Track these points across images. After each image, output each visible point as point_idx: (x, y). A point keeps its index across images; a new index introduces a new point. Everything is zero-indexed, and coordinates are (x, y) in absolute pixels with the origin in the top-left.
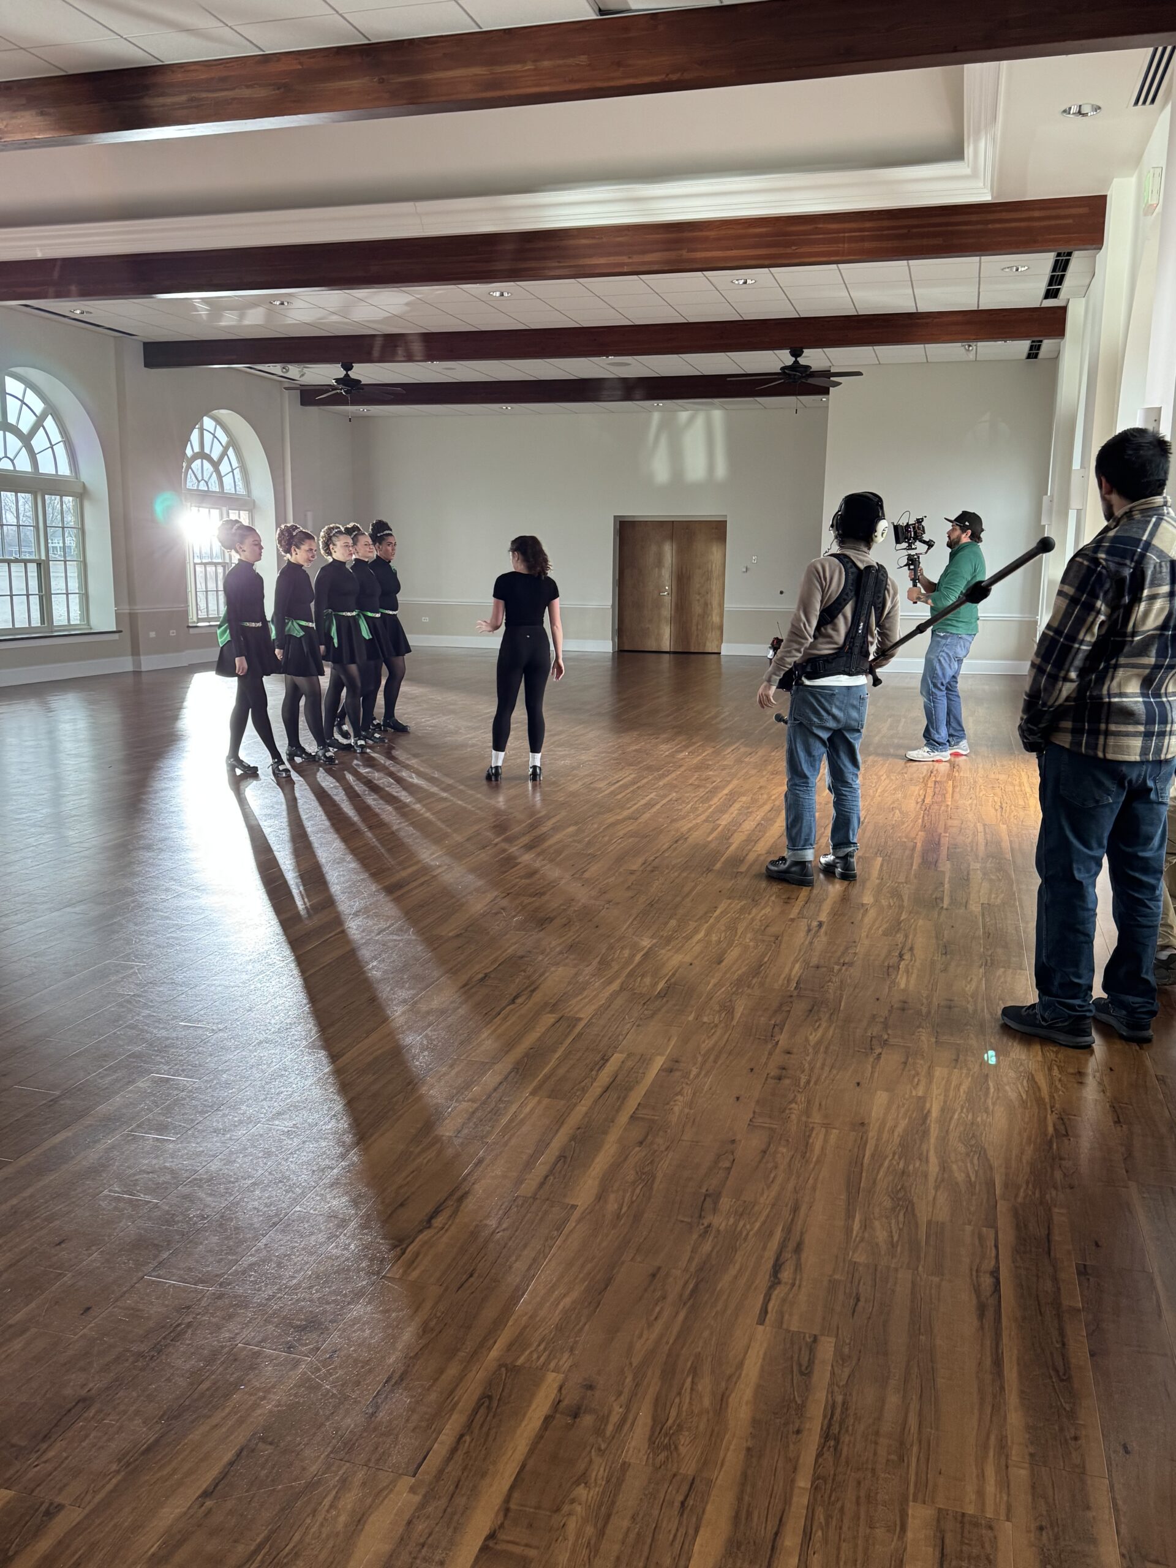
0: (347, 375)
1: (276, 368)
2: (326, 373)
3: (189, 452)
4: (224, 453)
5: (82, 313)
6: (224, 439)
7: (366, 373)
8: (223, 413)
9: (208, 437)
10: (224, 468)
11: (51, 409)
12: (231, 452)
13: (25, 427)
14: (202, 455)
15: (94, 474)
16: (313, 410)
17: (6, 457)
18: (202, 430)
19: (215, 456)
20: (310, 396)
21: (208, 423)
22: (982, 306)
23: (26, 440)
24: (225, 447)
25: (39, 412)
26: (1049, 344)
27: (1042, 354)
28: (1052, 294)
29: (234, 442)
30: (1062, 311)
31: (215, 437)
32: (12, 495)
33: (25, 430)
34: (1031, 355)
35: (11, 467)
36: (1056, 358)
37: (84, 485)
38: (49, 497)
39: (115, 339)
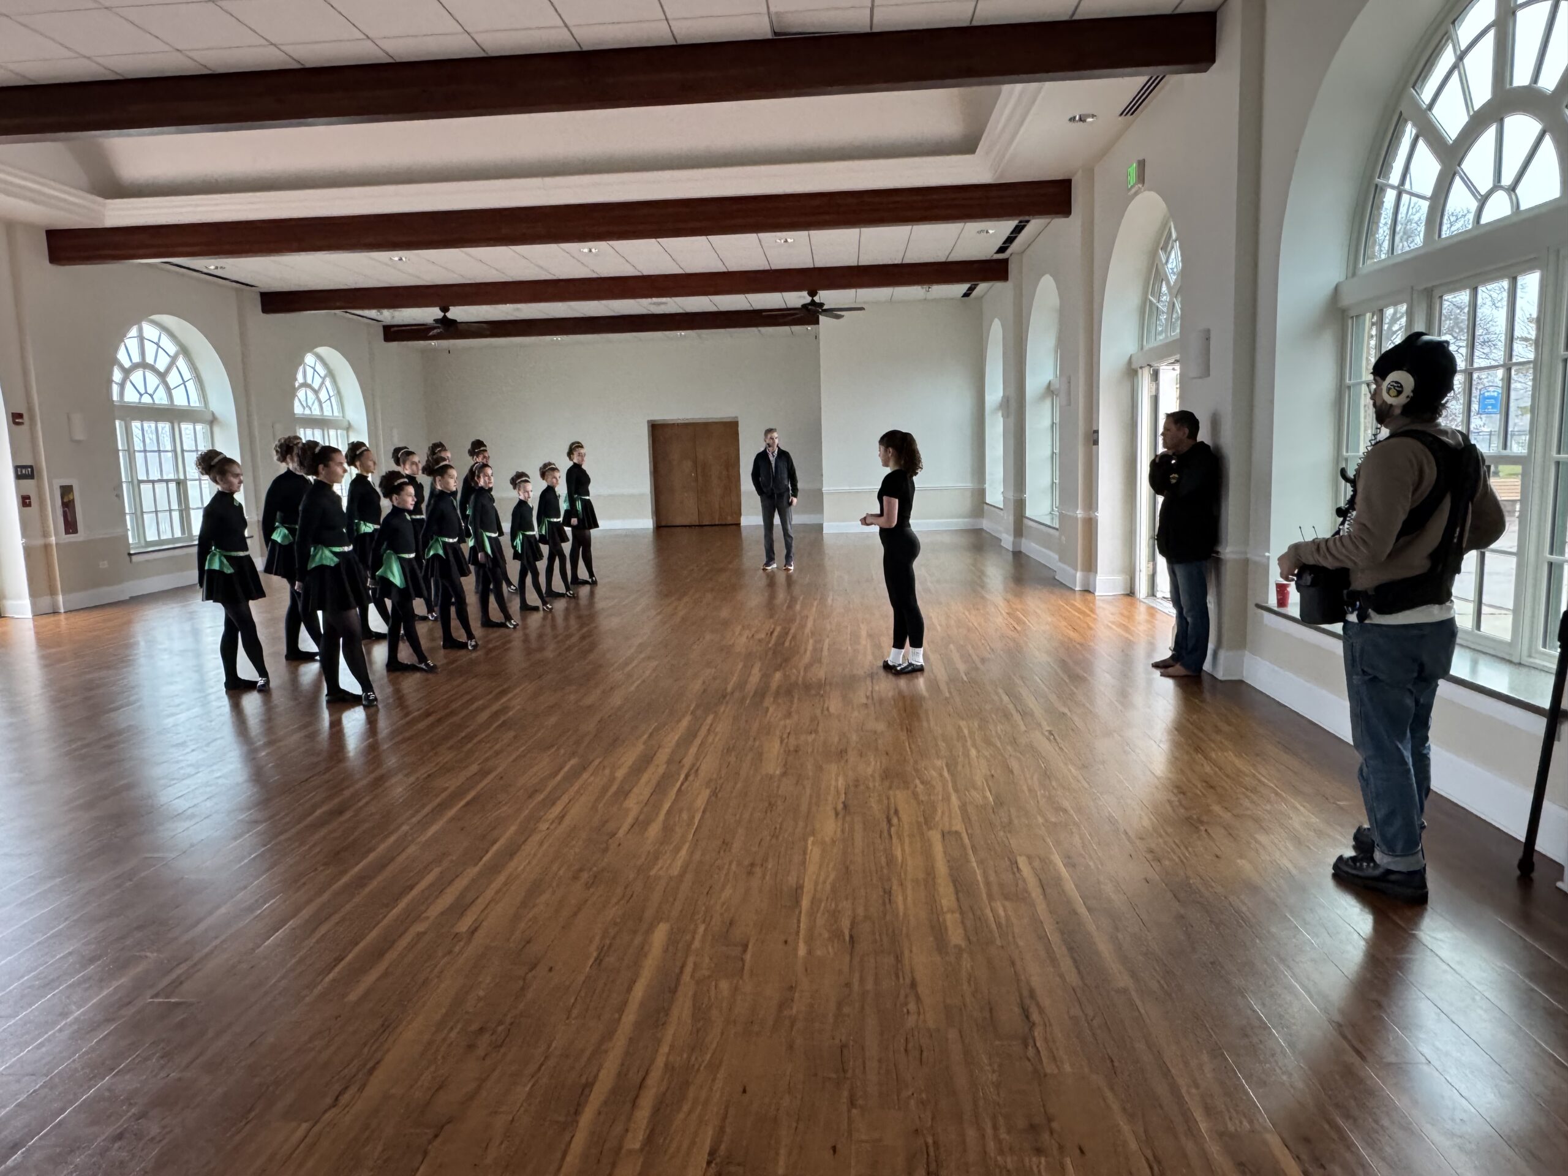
0: (444, 316)
3: (297, 385)
4: (323, 383)
5: (216, 268)
6: (323, 371)
8: (322, 350)
9: (310, 371)
10: (323, 395)
11: (184, 350)
12: (329, 382)
13: (161, 366)
14: (305, 385)
15: (223, 404)
16: (393, 345)
17: (146, 392)
18: (305, 366)
19: (316, 386)
20: (393, 333)
21: (310, 359)
22: (950, 259)
23: (162, 376)
24: (324, 379)
25: (172, 353)
26: (982, 287)
27: (975, 293)
28: (1002, 250)
29: (331, 373)
30: (1006, 262)
31: (315, 370)
32: (153, 424)
33: (162, 369)
34: (966, 295)
35: (151, 401)
36: (982, 297)
37: (213, 414)
38: (184, 426)
39: (237, 290)
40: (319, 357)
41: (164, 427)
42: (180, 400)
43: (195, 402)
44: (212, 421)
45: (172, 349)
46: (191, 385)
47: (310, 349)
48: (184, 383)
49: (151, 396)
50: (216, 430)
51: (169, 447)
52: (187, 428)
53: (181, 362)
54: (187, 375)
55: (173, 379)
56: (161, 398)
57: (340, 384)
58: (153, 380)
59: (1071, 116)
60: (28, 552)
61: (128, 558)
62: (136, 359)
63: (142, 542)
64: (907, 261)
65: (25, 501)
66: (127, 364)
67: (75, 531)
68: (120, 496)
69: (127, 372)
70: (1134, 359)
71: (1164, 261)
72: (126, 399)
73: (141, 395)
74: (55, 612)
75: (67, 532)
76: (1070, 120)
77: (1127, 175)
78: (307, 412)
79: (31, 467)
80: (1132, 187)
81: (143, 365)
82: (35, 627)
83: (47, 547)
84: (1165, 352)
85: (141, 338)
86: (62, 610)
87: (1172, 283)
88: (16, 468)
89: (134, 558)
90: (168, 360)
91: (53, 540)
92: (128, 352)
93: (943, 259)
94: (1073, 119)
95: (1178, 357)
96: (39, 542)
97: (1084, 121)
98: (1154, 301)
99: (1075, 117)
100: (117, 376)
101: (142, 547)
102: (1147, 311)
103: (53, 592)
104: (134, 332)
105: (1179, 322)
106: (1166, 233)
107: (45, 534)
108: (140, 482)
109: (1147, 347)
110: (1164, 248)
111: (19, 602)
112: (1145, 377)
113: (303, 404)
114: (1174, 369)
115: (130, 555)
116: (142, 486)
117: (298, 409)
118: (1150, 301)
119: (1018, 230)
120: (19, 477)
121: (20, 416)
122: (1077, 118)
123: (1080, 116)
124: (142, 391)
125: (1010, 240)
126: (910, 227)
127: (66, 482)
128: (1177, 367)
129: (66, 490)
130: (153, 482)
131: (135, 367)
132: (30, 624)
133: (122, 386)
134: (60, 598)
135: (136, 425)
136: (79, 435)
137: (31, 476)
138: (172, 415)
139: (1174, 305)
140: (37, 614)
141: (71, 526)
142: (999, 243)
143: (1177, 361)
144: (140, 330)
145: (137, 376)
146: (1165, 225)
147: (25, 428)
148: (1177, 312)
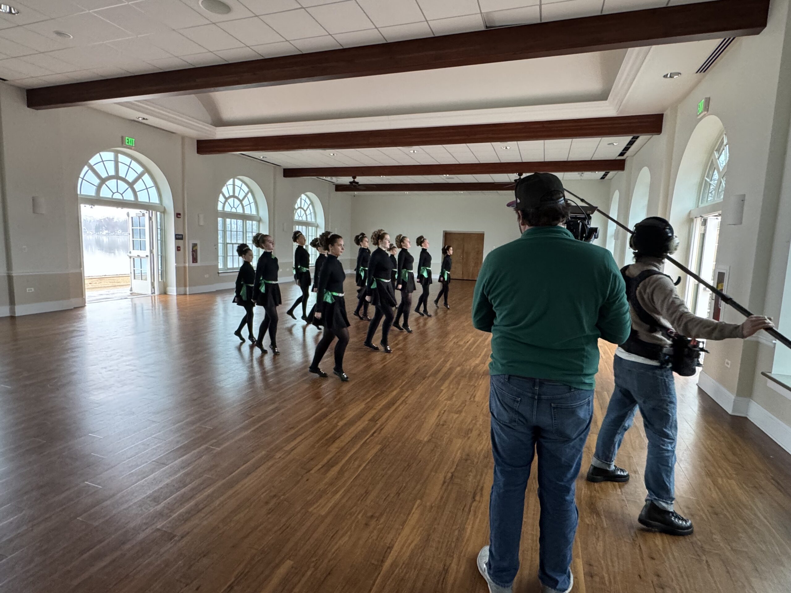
0: (354, 181)
3: (296, 207)
6: (309, 202)
8: (308, 193)
9: (303, 202)
10: (308, 212)
11: (251, 191)
12: (311, 207)
14: (301, 207)
15: (264, 214)
16: (339, 193)
17: (234, 207)
18: (301, 199)
19: (305, 208)
20: (339, 188)
21: (303, 196)
22: (593, 159)
23: (241, 201)
24: (309, 206)
25: (246, 192)
26: (611, 174)
27: (607, 177)
28: (622, 154)
29: (312, 203)
30: (624, 161)
31: (305, 201)
32: (235, 220)
33: (241, 198)
34: (603, 178)
35: (235, 211)
36: (611, 179)
37: (260, 217)
38: (247, 221)
39: (274, 167)
40: (306, 195)
41: (240, 222)
42: (247, 212)
43: (254, 212)
44: (259, 221)
45: (246, 189)
46: (253, 205)
47: (304, 193)
48: (250, 204)
49: (236, 208)
50: (261, 224)
51: (241, 230)
52: (249, 223)
53: (250, 195)
54: (252, 200)
55: (245, 202)
56: (240, 210)
57: (316, 208)
58: (237, 202)
59: (665, 74)
60: (177, 268)
61: (218, 274)
62: (231, 194)
63: (226, 268)
64: (569, 160)
65: (178, 249)
66: (227, 196)
67: (197, 262)
68: (217, 249)
69: (226, 199)
70: (692, 212)
71: (717, 157)
72: (226, 210)
73: (232, 208)
74: (185, 294)
75: (193, 262)
76: (664, 76)
77: (698, 106)
78: (301, 219)
79: (182, 235)
80: (700, 114)
81: (234, 196)
82: (177, 299)
83: (185, 267)
84: (713, 209)
85: (234, 185)
86: (188, 293)
87: (721, 170)
88: (176, 235)
89: (220, 275)
90: (244, 194)
91: (187, 265)
92: (227, 190)
93: (589, 159)
94: (665, 76)
95: (720, 212)
96: (182, 265)
97: (673, 77)
98: (708, 180)
99: (667, 75)
100: (221, 199)
101: (226, 270)
102: (703, 186)
103: (185, 286)
104: (231, 182)
105: (723, 192)
106: (720, 141)
107: (185, 263)
108: (227, 244)
109: (701, 205)
110: (718, 150)
111: (171, 288)
112: (698, 222)
113: (299, 215)
114: (717, 219)
115: (219, 273)
116: (228, 245)
117: (296, 218)
118: (706, 180)
119: (631, 143)
120: (176, 239)
121: (180, 214)
122: (668, 76)
123: (671, 74)
124: (232, 206)
125: (626, 149)
126: (571, 140)
127: (195, 242)
128: (720, 218)
129: (195, 245)
130: (233, 244)
131: (230, 197)
132: (175, 298)
133: (224, 204)
134: (188, 289)
135: (228, 220)
136: (202, 223)
137: (182, 239)
138: (244, 217)
139: (721, 182)
140: (178, 294)
141: (195, 260)
142: (620, 150)
143: (720, 215)
144: (234, 182)
145: (231, 201)
146: (720, 136)
147: (181, 219)
148: (723, 186)
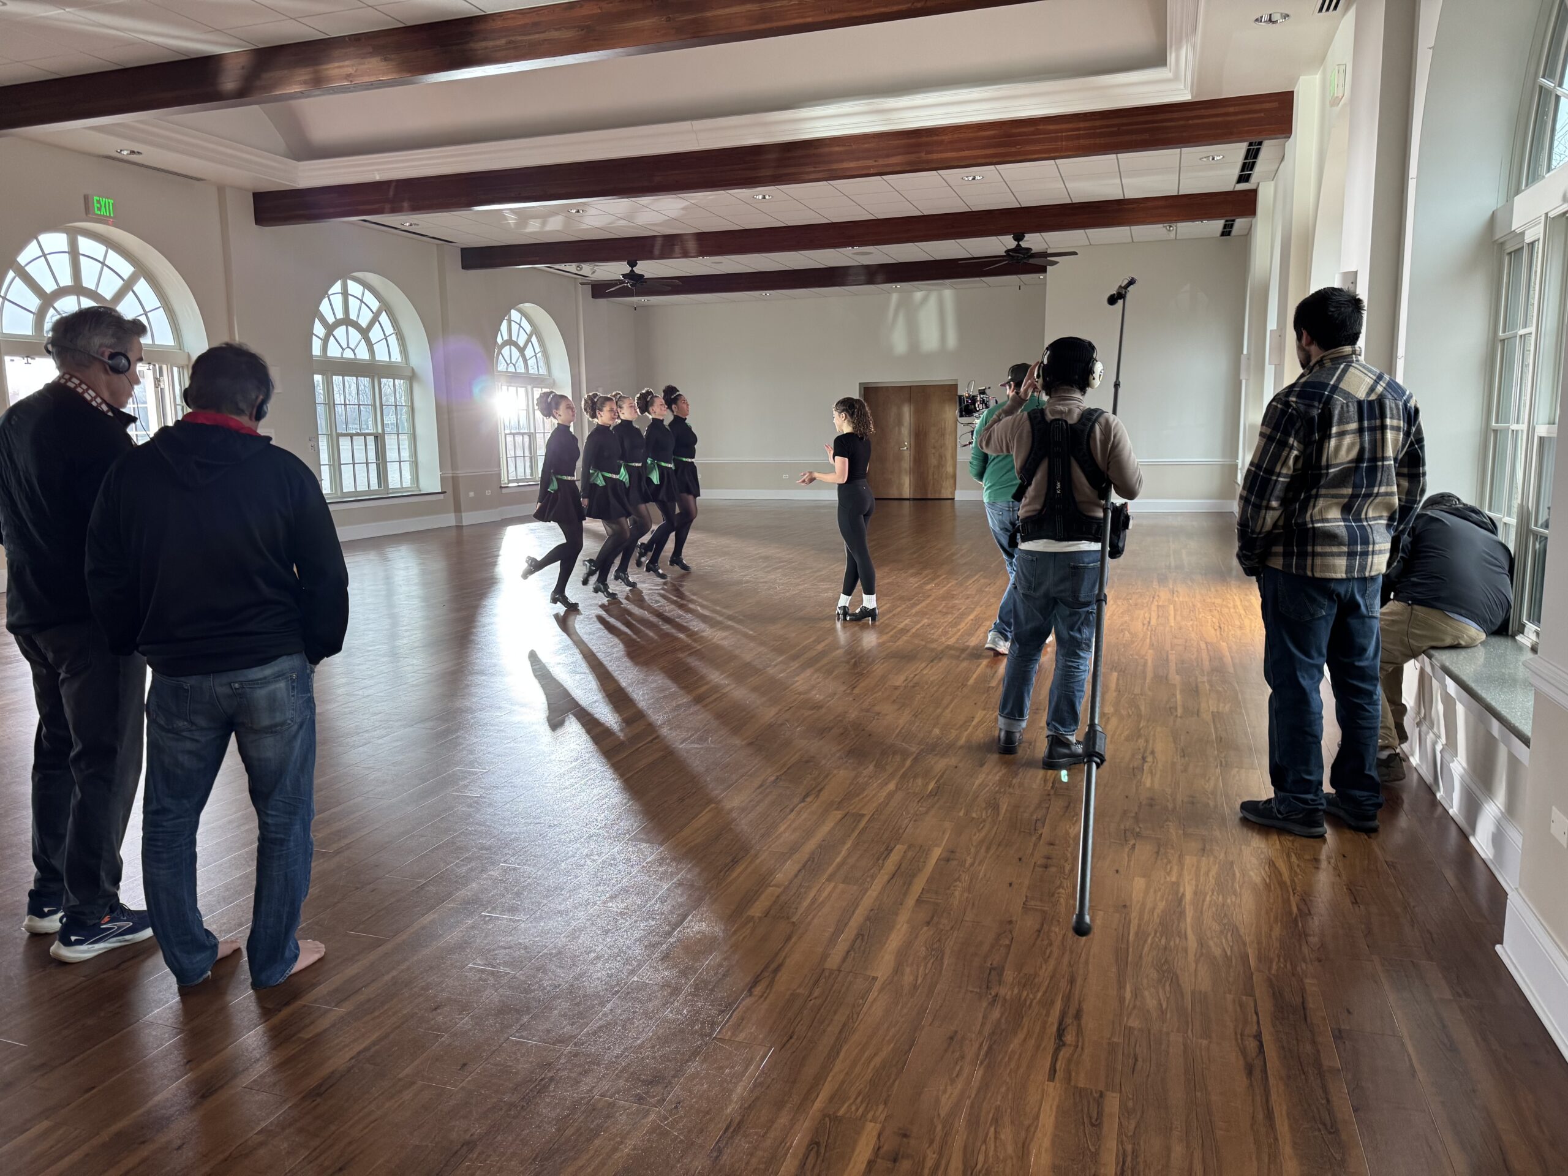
0: (632, 271)
1: (572, 267)
2: (614, 270)
3: (499, 340)
4: (529, 340)
5: (411, 225)
6: (528, 328)
7: (648, 268)
8: (527, 306)
9: (515, 327)
10: (529, 352)
11: (386, 306)
12: (534, 339)
13: (364, 323)
14: (510, 342)
15: (421, 358)
16: (602, 302)
17: (348, 347)
18: (510, 321)
19: (521, 343)
20: (600, 290)
21: (515, 315)
23: (365, 332)
24: (530, 337)
25: (374, 310)
26: (1241, 222)
29: (536, 330)
31: (521, 327)
32: (354, 379)
34: (1225, 233)
35: (353, 357)
37: (413, 370)
38: (383, 381)
39: (436, 246)
40: (523, 314)
41: (365, 381)
42: (381, 355)
43: (396, 357)
44: (412, 377)
48: (386, 338)
49: (353, 351)
50: (415, 385)
51: (368, 401)
52: (387, 384)
56: (363, 354)
57: (546, 342)
62: (340, 315)
63: (340, 491)
66: (331, 320)
68: (316, 448)
69: (330, 329)
72: (329, 354)
73: (344, 349)
78: (512, 369)
81: (347, 321)
85: (345, 294)
90: (370, 315)
92: (330, 307)
101: (339, 496)
108: (339, 435)
113: (507, 361)
116: (341, 441)
117: (501, 366)
124: (344, 345)
130: (351, 436)
131: (338, 323)
133: (326, 341)
135: (337, 379)
138: (371, 370)
144: (345, 287)
